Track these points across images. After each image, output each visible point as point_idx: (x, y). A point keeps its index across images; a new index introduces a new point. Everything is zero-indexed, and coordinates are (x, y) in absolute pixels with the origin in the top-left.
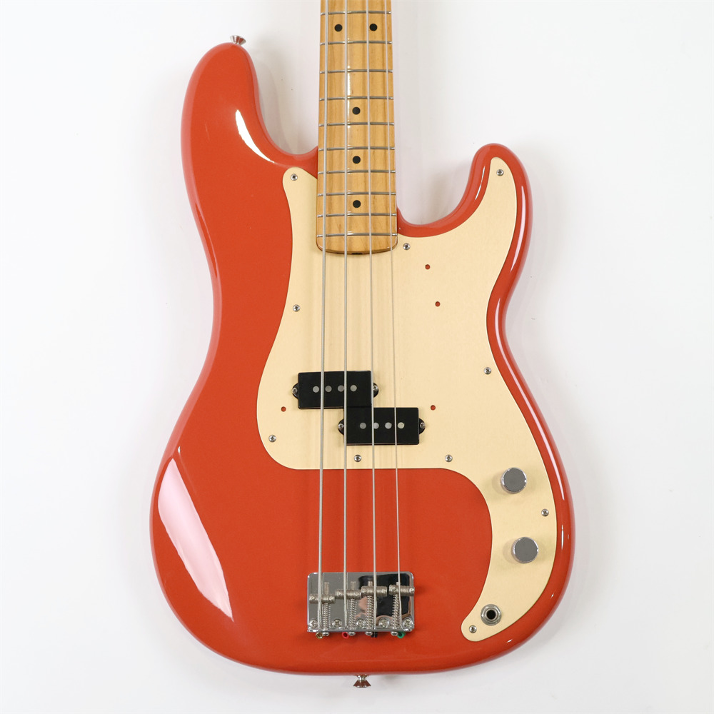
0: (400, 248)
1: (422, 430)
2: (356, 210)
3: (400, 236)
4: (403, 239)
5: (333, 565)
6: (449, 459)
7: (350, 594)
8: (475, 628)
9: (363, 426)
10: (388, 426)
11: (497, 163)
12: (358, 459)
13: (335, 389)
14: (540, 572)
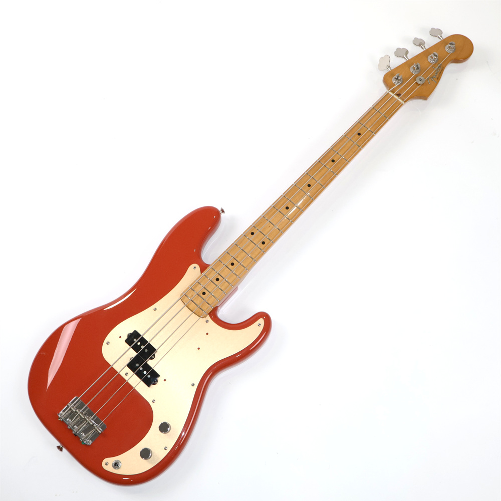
0: (205, 320)
1: (155, 384)
2: (202, 295)
3: (208, 315)
4: (208, 318)
5: (85, 400)
6: (154, 401)
7: (80, 414)
8: (108, 464)
9: (137, 365)
10: (145, 372)
11: (261, 321)
12: (127, 374)
13: (141, 345)
14: (145, 466)
